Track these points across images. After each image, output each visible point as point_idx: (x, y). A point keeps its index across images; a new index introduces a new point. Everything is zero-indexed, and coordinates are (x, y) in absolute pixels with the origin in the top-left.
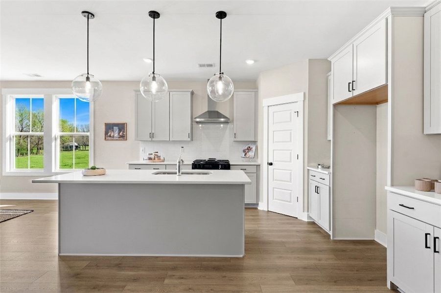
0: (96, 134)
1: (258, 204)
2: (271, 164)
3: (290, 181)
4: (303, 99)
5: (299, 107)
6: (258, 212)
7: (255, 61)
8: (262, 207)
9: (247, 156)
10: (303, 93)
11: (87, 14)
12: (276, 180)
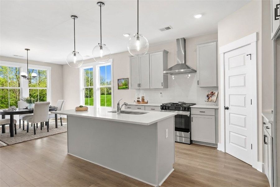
0: (114, 86)
1: (217, 145)
2: (227, 108)
3: (245, 127)
4: (256, 40)
5: (252, 49)
6: (217, 152)
7: (203, 14)
8: (221, 148)
9: (210, 100)
10: (255, 34)
11: (73, 17)
12: (232, 124)
